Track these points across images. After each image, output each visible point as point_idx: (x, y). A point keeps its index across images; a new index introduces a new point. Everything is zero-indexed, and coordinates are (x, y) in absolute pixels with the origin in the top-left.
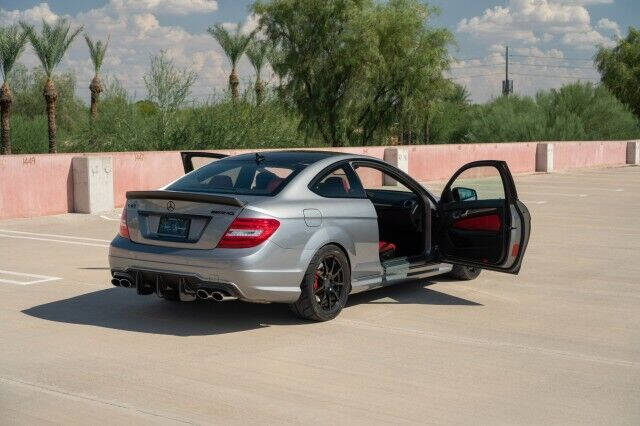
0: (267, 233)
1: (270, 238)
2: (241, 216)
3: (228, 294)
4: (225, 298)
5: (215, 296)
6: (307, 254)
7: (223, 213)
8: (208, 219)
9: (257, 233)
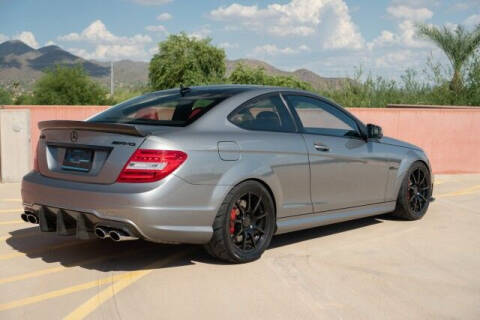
0: (172, 166)
1: (175, 172)
2: (143, 147)
3: (126, 234)
4: (123, 238)
5: (112, 234)
6: (220, 192)
7: (124, 143)
8: (109, 150)
9: (161, 166)
